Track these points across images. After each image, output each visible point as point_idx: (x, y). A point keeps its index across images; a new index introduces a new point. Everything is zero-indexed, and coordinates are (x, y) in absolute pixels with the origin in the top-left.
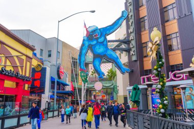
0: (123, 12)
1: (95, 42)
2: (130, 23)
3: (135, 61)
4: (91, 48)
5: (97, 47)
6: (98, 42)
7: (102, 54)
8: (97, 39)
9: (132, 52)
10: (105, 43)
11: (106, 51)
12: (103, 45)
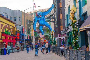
0: (52, 5)
1: (40, 19)
2: (55, 10)
3: (57, 27)
4: (38, 21)
5: (41, 21)
6: (41, 19)
7: (43, 24)
8: (41, 17)
9: (55, 24)
10: (44, 19)
11: (45, 23)
12: (44, 20)
